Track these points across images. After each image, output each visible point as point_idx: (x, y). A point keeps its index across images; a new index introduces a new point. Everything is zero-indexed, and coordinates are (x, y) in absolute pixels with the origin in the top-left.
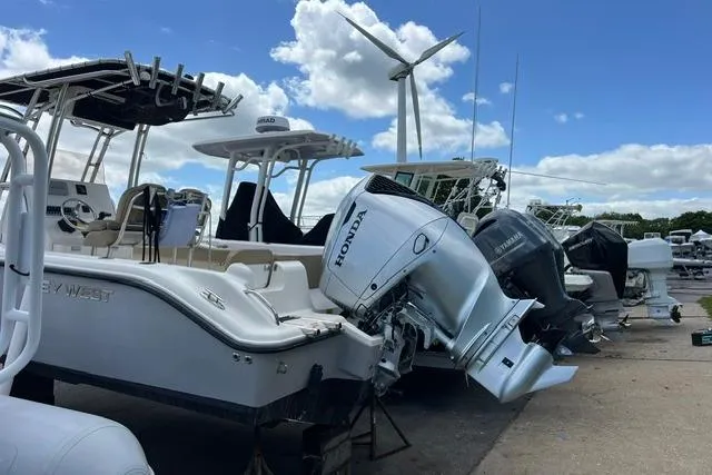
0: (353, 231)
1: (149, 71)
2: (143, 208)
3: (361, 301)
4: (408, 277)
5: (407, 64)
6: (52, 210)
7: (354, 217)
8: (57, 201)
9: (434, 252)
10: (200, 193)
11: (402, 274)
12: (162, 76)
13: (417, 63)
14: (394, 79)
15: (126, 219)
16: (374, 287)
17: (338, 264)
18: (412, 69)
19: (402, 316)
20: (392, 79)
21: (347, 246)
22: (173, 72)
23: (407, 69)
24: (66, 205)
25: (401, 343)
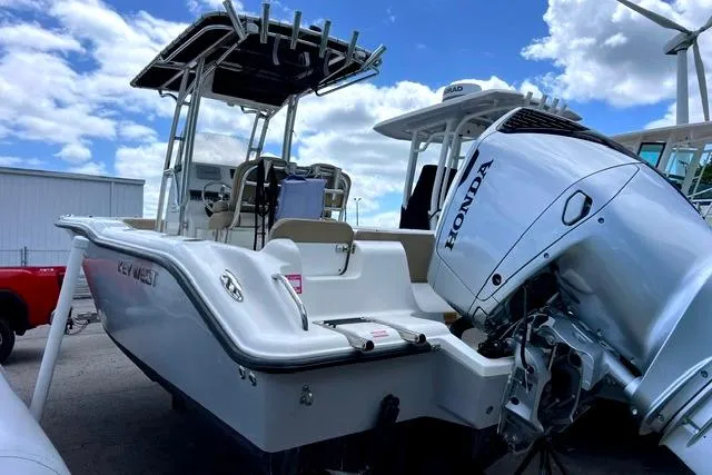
0: (471, 195)
1: (258, 23)
2: (255, 183)
3: (479, 303)
4: (553, 266)
5: (689, 33)
6: (195, 195)
7: (474, 173)
8: (199, 185)
9: (601, 220)
10: (333, 168)
11: (541, 260)
12: (275, 28)
13: (703, 30)
14: (673, 52)
15: (240, 199)
16: (496, 279)
17: (449, 245)
18: (696, 38)
19: (547, 331)
20: (670, 53)
21: (461, 216)
22: (288, 22)
23: (690, 39)
24: (207, 190)
25: (544, 377)
